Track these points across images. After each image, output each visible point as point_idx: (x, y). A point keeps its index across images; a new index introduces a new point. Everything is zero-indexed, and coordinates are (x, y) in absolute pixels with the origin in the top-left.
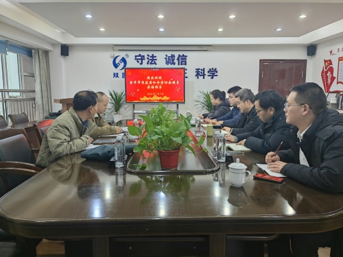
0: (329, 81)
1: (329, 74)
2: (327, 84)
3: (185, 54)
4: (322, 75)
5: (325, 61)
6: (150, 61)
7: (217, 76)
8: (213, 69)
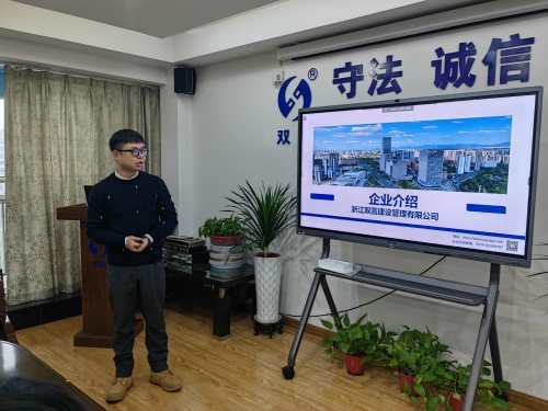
3: (525, 29)
6: (380, 82)
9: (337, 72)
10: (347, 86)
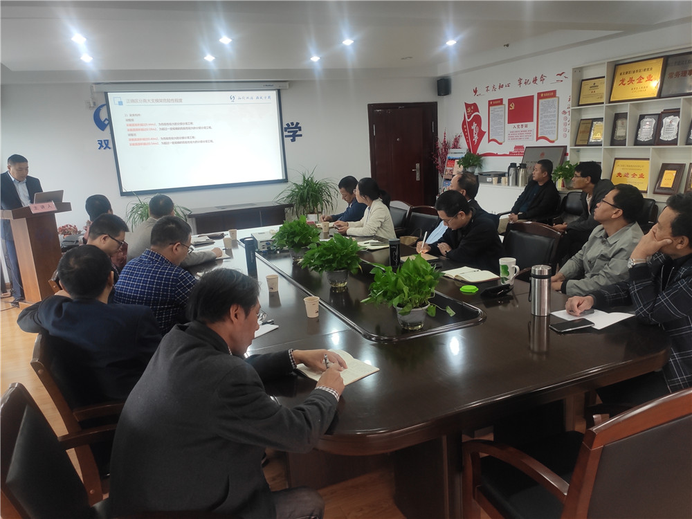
0: (476, 138)
1: (474, 126)
2: (473, 142)
4: (463, 129)
5: (467, 106)
7: (301, 135)
8: (292, 124)
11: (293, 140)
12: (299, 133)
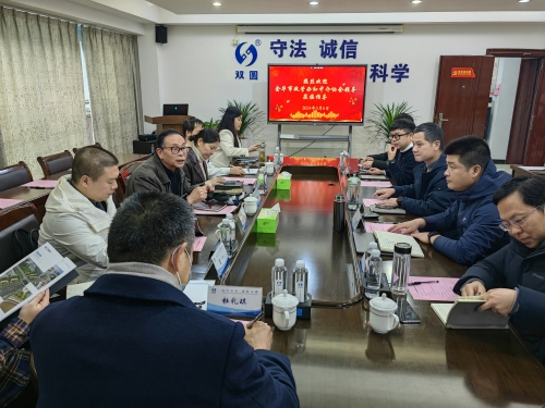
3: (355, 38)
6: (296, 52)
7: (407, 77)
8: (401, 65)
9: (272, 43)
10: (279, 51)
11: (399, 81)
12: (406, 74)
